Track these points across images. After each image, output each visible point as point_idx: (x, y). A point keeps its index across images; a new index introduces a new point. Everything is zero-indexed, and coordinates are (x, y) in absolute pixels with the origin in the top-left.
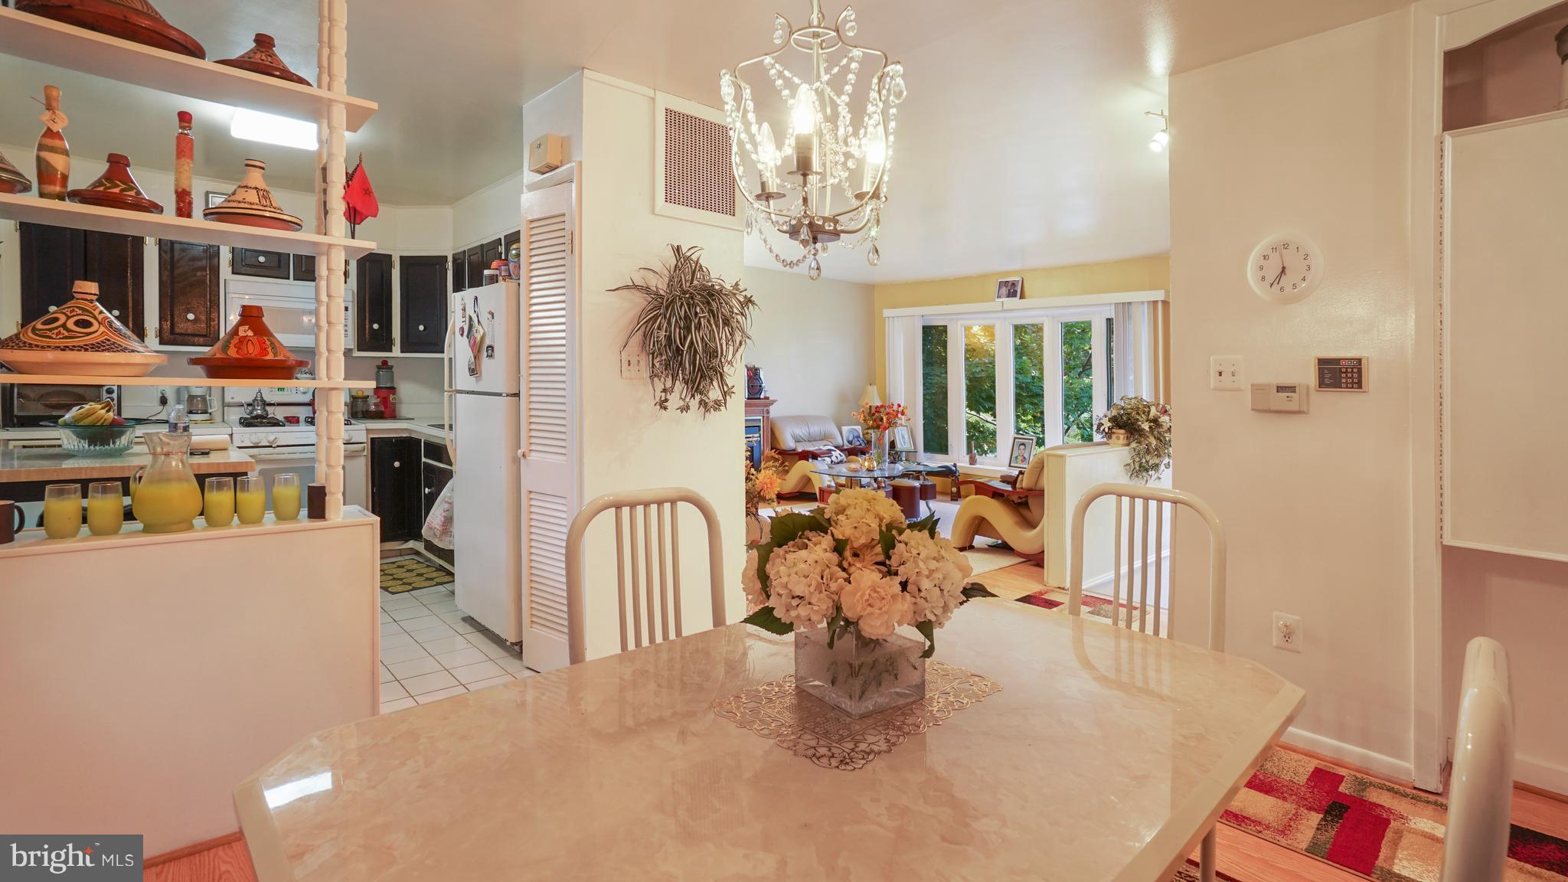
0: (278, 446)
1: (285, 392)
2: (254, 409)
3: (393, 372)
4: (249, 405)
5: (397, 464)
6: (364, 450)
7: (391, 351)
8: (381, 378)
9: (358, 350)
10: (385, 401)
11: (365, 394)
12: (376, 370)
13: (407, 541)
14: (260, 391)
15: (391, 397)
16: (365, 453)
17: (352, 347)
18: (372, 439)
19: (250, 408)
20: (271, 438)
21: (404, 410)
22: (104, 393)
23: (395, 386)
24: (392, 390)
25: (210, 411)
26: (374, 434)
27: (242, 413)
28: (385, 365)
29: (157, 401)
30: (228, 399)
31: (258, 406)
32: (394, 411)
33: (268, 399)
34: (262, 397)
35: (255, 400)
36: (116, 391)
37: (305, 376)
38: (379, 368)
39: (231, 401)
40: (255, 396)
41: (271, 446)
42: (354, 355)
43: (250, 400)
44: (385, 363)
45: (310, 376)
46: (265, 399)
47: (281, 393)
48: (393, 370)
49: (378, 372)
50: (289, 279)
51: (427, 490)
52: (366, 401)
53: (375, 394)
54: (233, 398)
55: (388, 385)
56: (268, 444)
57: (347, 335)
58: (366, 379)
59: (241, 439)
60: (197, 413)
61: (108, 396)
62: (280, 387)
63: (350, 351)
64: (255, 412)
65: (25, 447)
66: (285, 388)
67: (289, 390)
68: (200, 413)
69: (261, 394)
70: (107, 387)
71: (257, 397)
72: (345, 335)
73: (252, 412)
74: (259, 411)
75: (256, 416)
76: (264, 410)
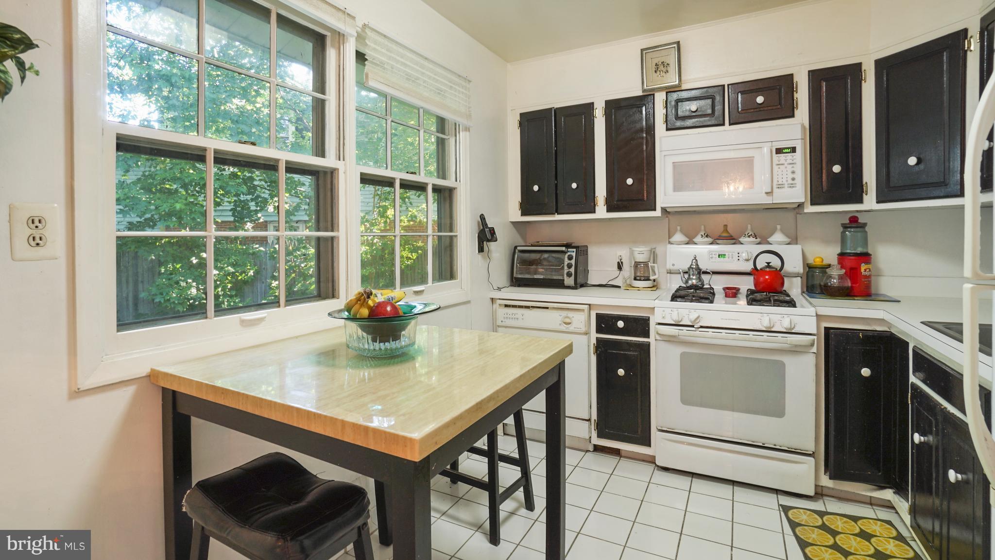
0: (702, 327)
1: (726, 259)
2: (689, 278)
3: (866, 232)
4: (685, 272)
5: (866, 372)
6: (812, 345)
7: (862, 202)
8: (849, 242)
9: (814, 204)
10: (853, 273)
11: (826, 262)
12: (841, 229)
13: (882, 488)
14: (695, 258)
15: (863, 267)
16: (814, 349)
17: (803, 200)
18: (826, 328)
19: (686, 276)
20: (693, 316)
21: (885, 285)
22: (566, 258)
23: (870, 252)
24: (865, 257)
25: (652, 278)
26: (830, 322)
27: (676, 283)
28: (854, 221)
29: (615, 265)
30: (669, 265)
31: (693, 275)
32: (868, 286)
33: (703, 267)
34: (697, 265)
35: (690, 268)
36: (574, 258)
37: (748, 239)
38: (845, 227)
39: (671, 267)
40: (691, 263)
41: (693, 326)
42: (806, 211)
43: (686, 268)
44: (854, 220)
45: (754, 239)
46: (701, 267)
47: (722, 259)
48: (867, 229)
49: (843, 233)
50: (723, 124)
51: (917, 438)
52: (826, 273)
53: (839, 263)
54: (673, 265)
55: (859, 250)
56: (690, 324)
57: (796, 184)
58: (826, 241)
59: (662, 314)
60: (640, 280)
61: (569, 262)
62: (720, 253)
63: (800, 205)
64: (690, 282)
65: (506, 306)
66: (727, 254)
67: (731, 256)
68: (643, 280)
69: (697, 260)
70: (569, 253)
71: (692, 265)
72: (792, 184)
73: (687, 282)
74: (694, 281)
75: (690, 286)
76: (700, 279)
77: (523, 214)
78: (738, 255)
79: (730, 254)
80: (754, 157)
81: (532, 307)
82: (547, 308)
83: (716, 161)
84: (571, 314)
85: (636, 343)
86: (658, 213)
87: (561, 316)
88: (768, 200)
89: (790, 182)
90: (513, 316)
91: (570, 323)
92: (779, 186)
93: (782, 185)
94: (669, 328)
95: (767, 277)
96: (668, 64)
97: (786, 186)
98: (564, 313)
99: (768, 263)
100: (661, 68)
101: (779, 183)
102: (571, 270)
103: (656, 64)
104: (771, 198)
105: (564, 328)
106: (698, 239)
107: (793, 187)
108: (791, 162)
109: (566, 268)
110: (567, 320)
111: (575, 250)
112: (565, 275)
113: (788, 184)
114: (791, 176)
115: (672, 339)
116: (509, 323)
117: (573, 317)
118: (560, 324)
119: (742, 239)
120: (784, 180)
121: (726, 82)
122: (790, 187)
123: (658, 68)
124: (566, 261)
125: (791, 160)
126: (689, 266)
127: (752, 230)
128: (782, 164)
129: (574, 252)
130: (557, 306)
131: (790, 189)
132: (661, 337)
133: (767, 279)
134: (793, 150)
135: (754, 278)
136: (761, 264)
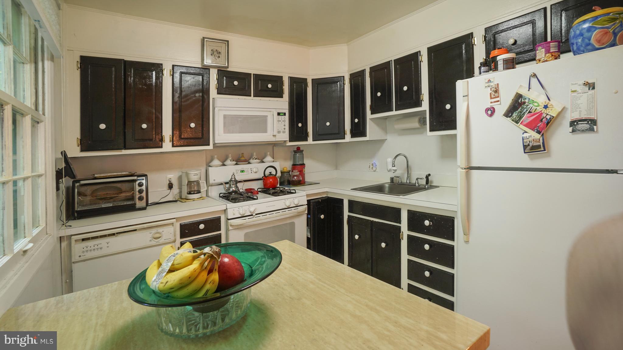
0: (256, 214)
2: (230, 186)
3: (303, 154)
4: (226, 183)
5: (322, 217)
7: (307, 141)
8: (296, 159)
9: (290, 141)
10: (301, 173)
12: (292, 153)
15: (301, 170)
16: (306, 212)
18: (308, 201)
19: (227, 186)
20: (253, 209)
22: (137, 186)
23: (305, 163)
24: (303, 165)
25: (200, 191)
26: (309, 197)
27: (222, 190)
28: (298, 150)
29: (166, 187)
30: (211, 181)
31: (233, 185)
32: (304, 179)
33: (238, 179)
34: (235, 178)
35: (231, 180)
36: (144, 184)
37: (255, 161)
38: (295, 152)
39: (214, 182)
40: (231, 178)
41: (252, 215)
42: (287, 145)
43: (227, 180)
44: (298, 148)
46: (237, 179)
47: (244, 173)
49: (294, 155)
50: (251, 96)
52: (290, 174)
53: (293, 169)
54: (214, 180)
55: (300, 163)
57: (285, 131)
58: (285, 159)
59: (233, 212)
60: (194, 194)
61: (140, 188)
62: (241, 170)
63: (285, 141)
64: (231, 189)
65: (83, 240)
66: (245, 170)
67: (247, 171)
68: (196, 193)
69: (234, 175)
70: (138, 182)
71: (232, 178)
72: (284, 131)
73: (229, 189)
74: (234, 188)
75: (232, 191)
76: (237, 187)
77: (82, 150)
78: (251, 170)
79: (247, 170)
80: (267, 116)
81: (117, 233)
82: (136, 230)
83: (244, 116)
84: (160, 230)
85: (212, 237)
86: (211, 147)
87: (151, 233)
88: (273, 139)
89: (283, 130)
90: (96, 247)
91: (160, 237)
92: (279, 132)
93: (280, 131)
94: (238, 220)
95: (271, 180)
96: (220, 52)
97: (281, 132)
98: (154, 231)
99: (270, 173)
100: (215, 53)
101: (279, 130)
102: (142, 195)
103: (212, 50)
104: (275, 138)
105: (154, 242)
106: (228, 162)
107: (284, 133)
108: (283, 120)
109: (137, 193)
110: (158, 235)
111: (144, 178)
112: (137, 200)
113: (282, 131)
114: (283, 127)
115: (239, 227)
116: (89, 255)
117: (163, 231)
118: (150, 241)
119: (251, 161)
120: (281, 129)
121: (252, 72)
122: (283, 133)
123: (213, 53)
124: (138, 188)
125: (284, 119)
126: (230, 179)
127: (256, 155)
128: (280, 121)
129: (143, 179)
130: (147, 226)
131: (283, 134)
132: (232, 228)
133: (271, 181)
134: (285, 114)
135: (263, 181)
136: (267, 173)
